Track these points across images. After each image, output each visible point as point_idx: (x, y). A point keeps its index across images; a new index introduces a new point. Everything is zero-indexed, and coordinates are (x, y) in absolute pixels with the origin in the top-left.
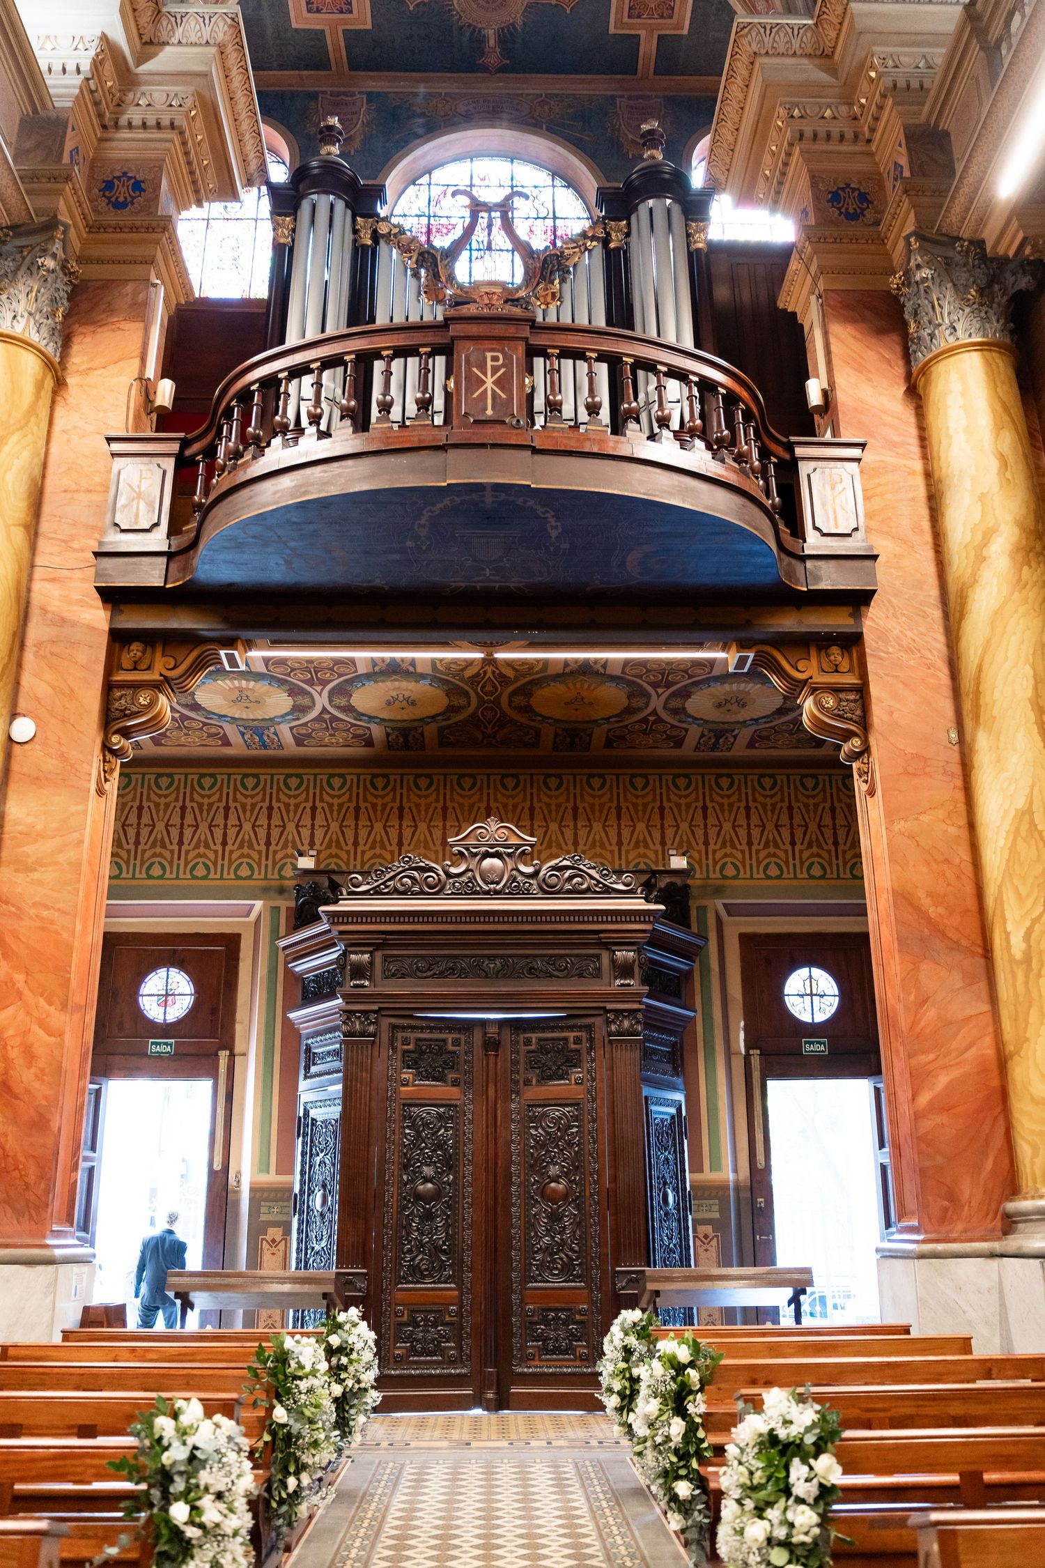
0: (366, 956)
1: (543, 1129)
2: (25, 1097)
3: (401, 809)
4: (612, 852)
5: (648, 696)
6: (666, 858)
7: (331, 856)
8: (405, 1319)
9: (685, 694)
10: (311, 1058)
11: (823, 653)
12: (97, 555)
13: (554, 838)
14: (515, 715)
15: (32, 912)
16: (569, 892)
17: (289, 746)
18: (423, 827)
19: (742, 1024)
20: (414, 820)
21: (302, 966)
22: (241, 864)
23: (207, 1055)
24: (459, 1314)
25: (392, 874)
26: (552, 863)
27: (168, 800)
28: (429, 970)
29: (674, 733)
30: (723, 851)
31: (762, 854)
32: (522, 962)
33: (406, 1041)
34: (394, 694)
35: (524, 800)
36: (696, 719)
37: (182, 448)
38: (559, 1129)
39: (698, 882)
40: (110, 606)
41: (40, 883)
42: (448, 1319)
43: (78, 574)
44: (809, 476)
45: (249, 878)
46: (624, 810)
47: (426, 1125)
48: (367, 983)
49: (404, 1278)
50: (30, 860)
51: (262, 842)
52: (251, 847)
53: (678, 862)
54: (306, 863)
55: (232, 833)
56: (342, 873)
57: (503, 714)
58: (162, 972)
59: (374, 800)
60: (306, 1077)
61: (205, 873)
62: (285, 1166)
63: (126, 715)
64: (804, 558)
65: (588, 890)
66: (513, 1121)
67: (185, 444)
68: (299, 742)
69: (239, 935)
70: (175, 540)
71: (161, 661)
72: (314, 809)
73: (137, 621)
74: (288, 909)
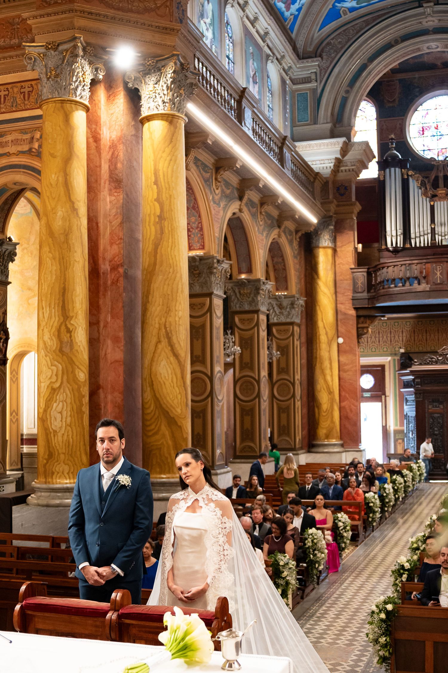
0: (420, 380)
3: (426, 331)
10: (407, 401)
12: (353, 300)
15: (348, 381)
18: (432, 335)
20: (430, 334)
21: (403, 378)
22: (384, 347)
23: (379, 397)
24: (444, 461)
25: (425, 360)
33: (430, 400)
40: (356, 311)
43: (347, 302)
45: (387, 351)
47: (435, 418)
48: (420, 387)
50: (346, 370)
51: (390, 342)
52: (386, 343)
54: (402, 351)
55: (381, 339)
56: (412, 353)
58: (365, 375)
59: (419, 329)
60: (406, 405)
61: (375, 350)
62: (402, 424)
63: (362, 335)
67: (368, 269)
69: (385, 365)
70: (369, 295)
71: (368, 321)
72: (402, 331)
73: (361, 313)
74: (398, 359)
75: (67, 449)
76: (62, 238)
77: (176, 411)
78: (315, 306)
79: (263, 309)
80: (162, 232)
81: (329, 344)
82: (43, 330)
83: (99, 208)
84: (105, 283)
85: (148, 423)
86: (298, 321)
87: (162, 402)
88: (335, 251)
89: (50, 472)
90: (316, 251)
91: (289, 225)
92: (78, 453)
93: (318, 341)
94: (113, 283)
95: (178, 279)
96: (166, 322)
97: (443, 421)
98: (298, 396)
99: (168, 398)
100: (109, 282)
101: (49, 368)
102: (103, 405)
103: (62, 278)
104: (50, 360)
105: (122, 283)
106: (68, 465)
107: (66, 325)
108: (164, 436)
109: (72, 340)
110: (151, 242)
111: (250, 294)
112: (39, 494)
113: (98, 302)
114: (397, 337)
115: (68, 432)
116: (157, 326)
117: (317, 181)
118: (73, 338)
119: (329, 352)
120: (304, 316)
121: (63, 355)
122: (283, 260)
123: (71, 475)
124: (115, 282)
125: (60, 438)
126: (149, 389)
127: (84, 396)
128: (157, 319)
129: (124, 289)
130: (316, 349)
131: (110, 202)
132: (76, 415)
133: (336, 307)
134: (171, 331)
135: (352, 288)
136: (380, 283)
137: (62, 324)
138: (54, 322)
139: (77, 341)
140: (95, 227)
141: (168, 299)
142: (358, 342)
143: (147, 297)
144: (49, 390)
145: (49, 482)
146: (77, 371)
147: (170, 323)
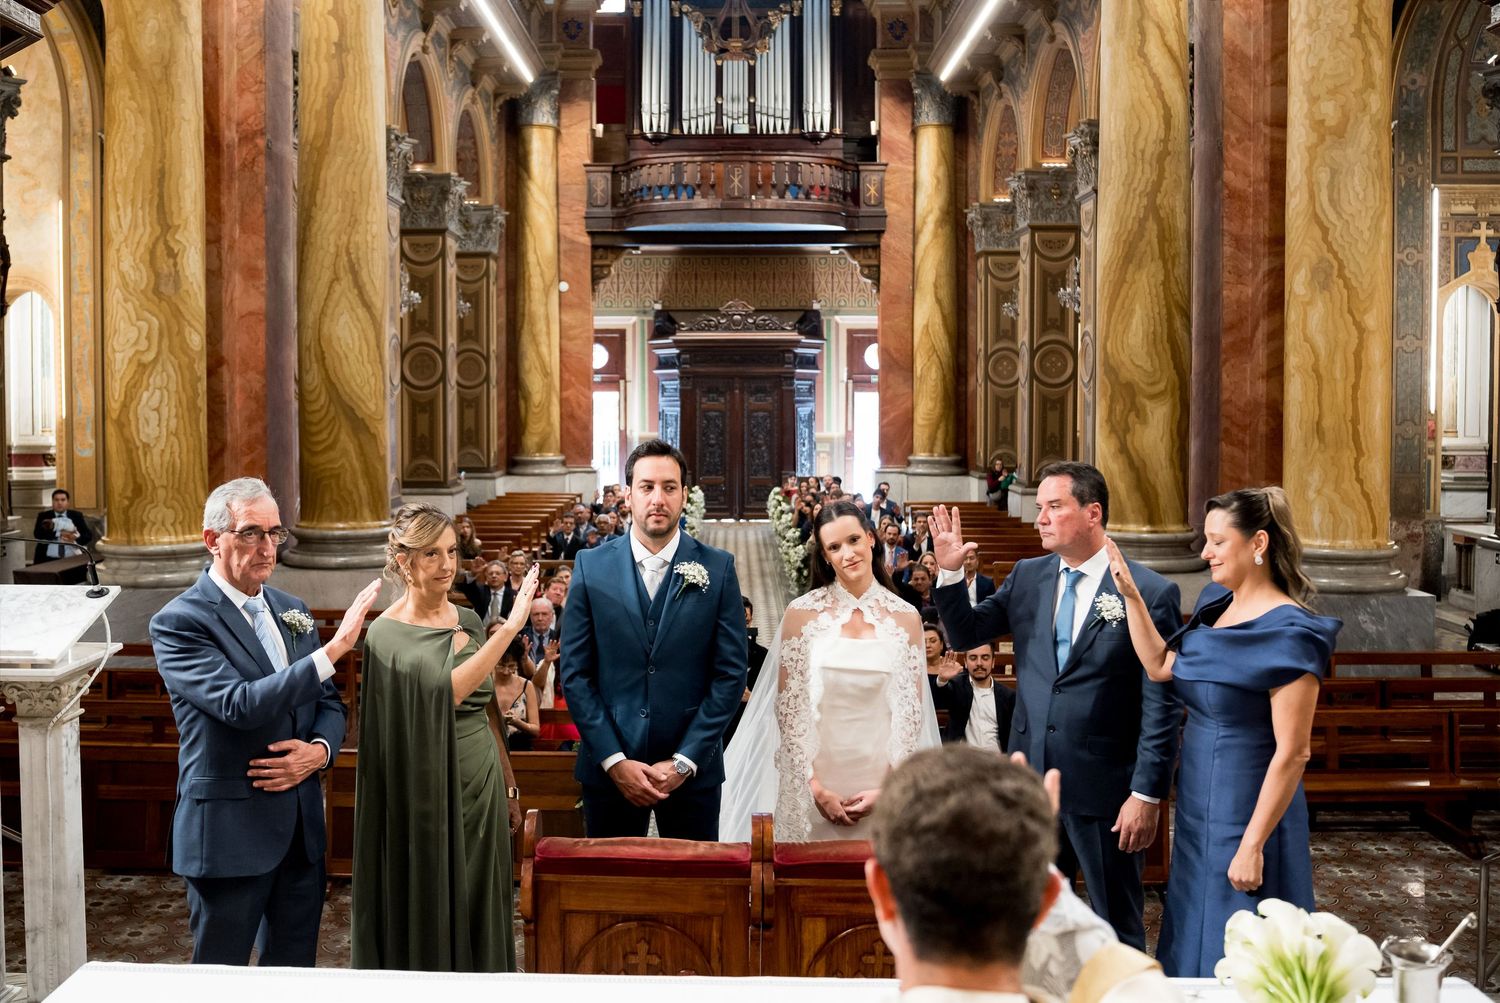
0: (688, 356)
3: (696, 275)
7: (666, 297)
10: (664, 390)
11: (865, 251)
12: (586, 218)
16: (768, 330)
18: (706, 283)
19: (845, 370)
20: (702, 280)
21: (658, 353)
22: (626, 300)
23: (615, 382)
24: (725, 487)
25: (697, 322)
26: (761, 317)
28: (711, 362)
30: (840, 294)
32: (749, 357)
33: (703, 387)
38: (762, 421)
39: (828, 309)
40: (592, 237)
42: (721, 488)
44: (864, 178)
45: (630, 307)
46: (796, 275)
47: (712, 419)
48: (689, 367)
49: (705, 474)
51: (635, 290)
52: (630, 293)
53: (816, 306)
54: (658, 307)
55: (621, 286)
56: (674, 311)
59: (684, 271)
60: (662, 397)
61: (612, 306)
62: (654, 428)
64: (858, 216)
65: (775, 329)
66: (745, 418)
67: (614, 167)
69: (626, 331)
70: (615, 210)
71: (611, 256)
72: (657, 275)
73: (601, 241)
74: (649, 321)
75: (171, 477)
76: (158, 72)
77: (367, 407)
78: (523, 225)
79: (453, 226)
80: (342, 74)
81: (547, 292)
82: (118, 250)
83: (220, 21)
84: (231, 165)
85: (314, 429)
86: (495, 250)
87: (341, 391)
88: (558, 133)
89: (138, 522)
90: (527, 131)
91: (487, 83)
92: (191, 485)
93: (527, 286)
94: (244, 166)
95: (370, 164)
96: (349, 242)
97: (724, 423)
98: (493, 381)
99: (353, 384)
100: (237, 164)
101: (132, 325)
102: (227, 395)
103: (159, 151)
104: (135, 309)
105: (262, 164)
106: (173, 508)
107: (166, 243)
108: (345, 452)
109: (177, 272)
110: (320, 93)
111: (430, 200)
112: (115, 564)
113: (218, 200)
114: (647, 283)
115: (172, 447)
116: (332, 249)
117: (535, 9)
118: (179, 267)
119: (546, 304)
120: (504, 245)
121: (160, 299)
122: (475, 143)
123: (179, 528)
124: (249, 165)
125: (157, 459)
126: (315, 366)
127: (199, 379)
128: (332, 238)
129: (267, 178)
130: (524, 300)
131: (239, 10)
132: (186, 414)
133: (558, 229)
134: (358, 259)
135: (585, 198)
136: (635, 191)
137: (158, 239)
138: (142, 236)
139: (187, 274)
140: (213, 56)
141: (354, 200)
142: (594, 290)
143: (313, 195)
144: (134, 367)
145: (136, 542)
146: (187, 329)
147: (357, 244)
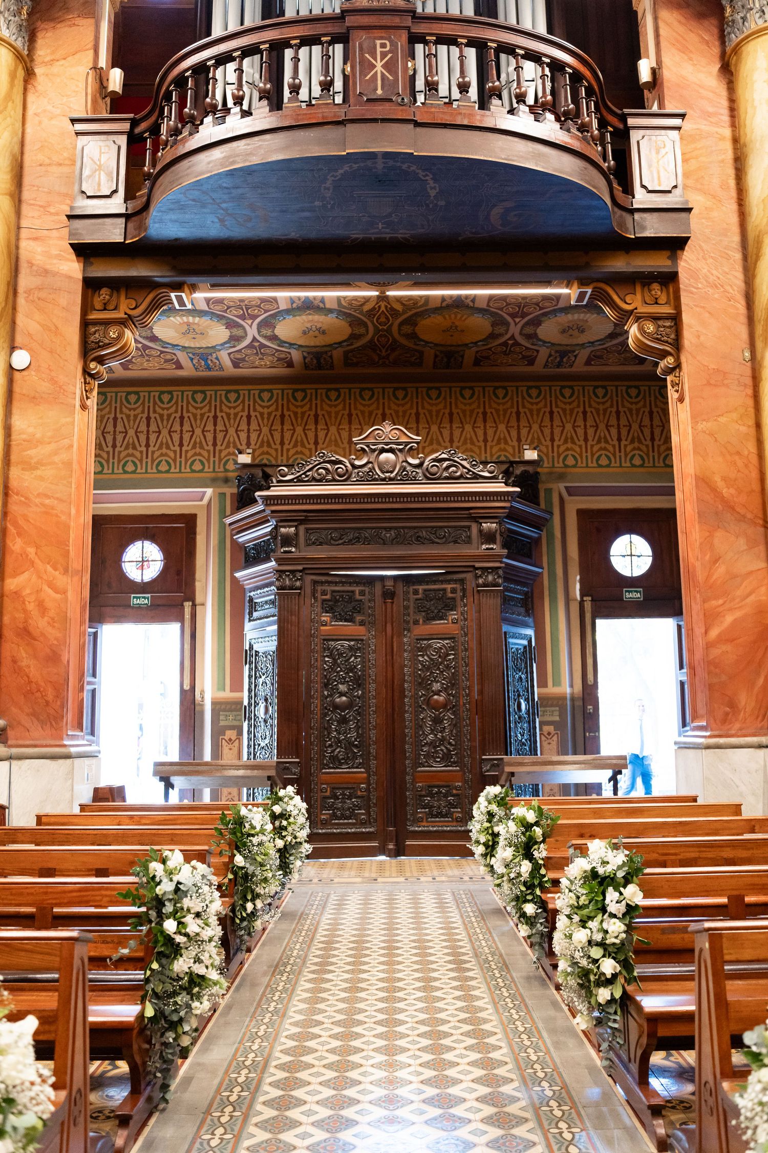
0: (293, 529)
1: (428, 656)
2: (42, 639)
3: (316, 416)
4: (480, 447)
5: (508, 324)
6: (521, 451)
7: (263, 453)
8: (328, 794)
9: (537, 322)
10: (253, 606)
11: (646, 289)
12: (70, 217)
13: (435, 437)
14: (404, 341)
15: (37, 501)
16: (447, 478)
17: (229, 368)
18: (333, 429)
19: (578, 577)
20: (326, 424)
21: (243, 538)
22: (195, 460)
23: (175, 606)
24: (368, 790)
25: (311, 466)
26: (434, 456)
27: (136, 412)
28: (340, 539)
29: (528, 354)
30: (566, 446)
31: (595, 448)
32: (411, 532)
33: (324, 593)
34: (309, 325)
35: (411, 408)
36: (545, 342)
37: (133, 126)
38: (440, 657)
39: (546, 470)
40: (82, 259)
41: (41, 478)
42: (359, 793)
43: (55, 234)
44: (638, 142)
45: (201, 471)
46: (489, 414)
47: (340, 655)
48: (293, 550)
49: (326, 765)
50: (33, 461)
51: (210, 443)
52: (202, 447)
53: (531, 455)
54: (245, 459)
55: (186, 436)
56: (272, 466)
57: (395, 340)
58: (139, 544)
59: (295, 410)
60: (250, 620)
61: (167, 468)
62: (237, 685)
63: (99, 347)
64: (632, 211)
65: (461, 477)
66: (405, 651)
67: (134, 123)
68: (236, 365)
69: (195, 515)
70: (131, 204)
71: (125, 303)
72: (249, 417)
73: (101, 268)
74: (232, 494)
97: (364, 662)
114: (232, 432)
